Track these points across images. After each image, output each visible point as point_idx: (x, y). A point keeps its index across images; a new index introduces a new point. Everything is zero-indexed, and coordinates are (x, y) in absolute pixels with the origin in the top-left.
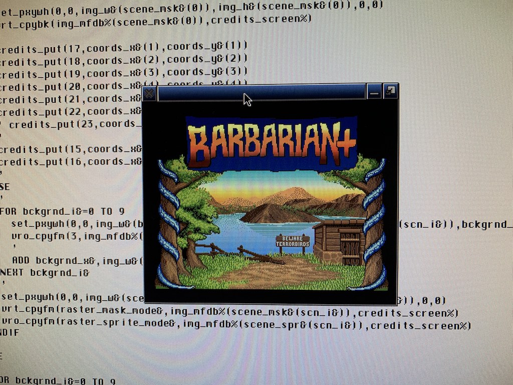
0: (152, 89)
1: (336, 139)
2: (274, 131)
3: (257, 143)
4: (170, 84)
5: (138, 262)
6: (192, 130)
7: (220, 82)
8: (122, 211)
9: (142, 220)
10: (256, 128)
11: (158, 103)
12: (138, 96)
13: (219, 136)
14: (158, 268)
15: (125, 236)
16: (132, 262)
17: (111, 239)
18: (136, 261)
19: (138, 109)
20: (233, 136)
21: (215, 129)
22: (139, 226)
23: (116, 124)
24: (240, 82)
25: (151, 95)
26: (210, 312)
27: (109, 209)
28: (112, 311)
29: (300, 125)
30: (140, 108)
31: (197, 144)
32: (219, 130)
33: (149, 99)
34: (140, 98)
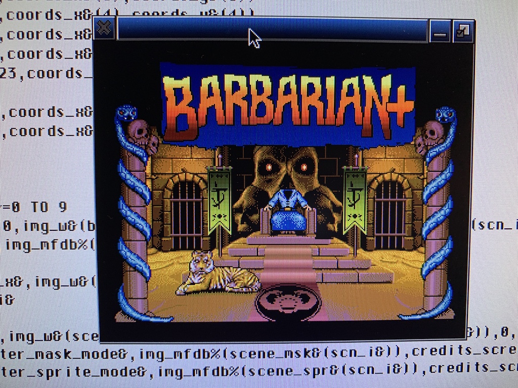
0: (108, 20)
1: (386, 99)
2: (293, 86)
3: (269, 104)
4: (136, 14)
5: (89, 283)
6: (169, 83)
7: (212, 12)
8: (63, 206)
9: (93, 221)
10: (266, 81)
11: (118, 41)
12: (87, 31)
13: (210, 93)
14: (118, 291)
15: (68, 245)
16: (78, 282)
17: (48, 248)
18: (85, 282)
19: (87, 50)
20: (233, 93)
21: (205, 82)
22: (89, 230)
23: (53, 74)
24: (242, 12)
25: (106, 30)
26: (198, 355)
27: (44, 204)
28: (50, 355)
29: (333, 78)
30: (90, 50)
31: (176, 105)
32: (210, 84)
33: (104, 35)
34: (89, 35)
